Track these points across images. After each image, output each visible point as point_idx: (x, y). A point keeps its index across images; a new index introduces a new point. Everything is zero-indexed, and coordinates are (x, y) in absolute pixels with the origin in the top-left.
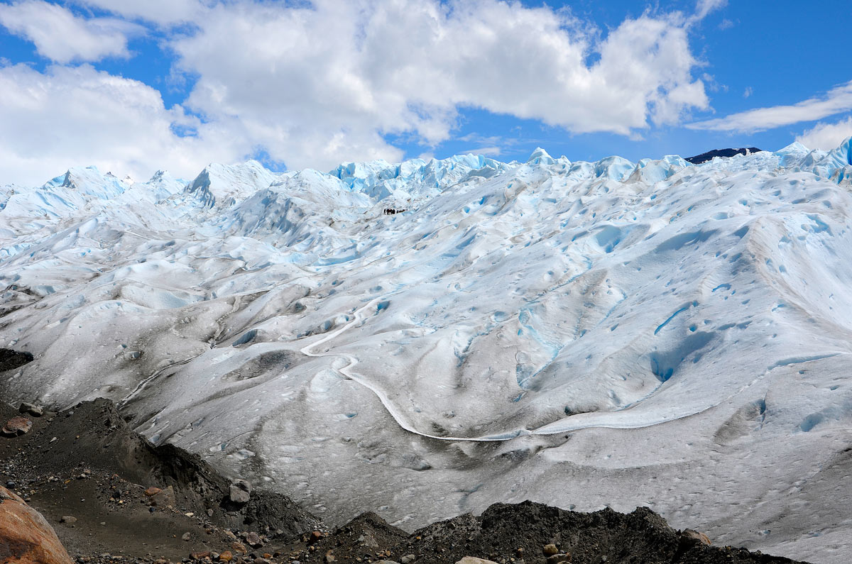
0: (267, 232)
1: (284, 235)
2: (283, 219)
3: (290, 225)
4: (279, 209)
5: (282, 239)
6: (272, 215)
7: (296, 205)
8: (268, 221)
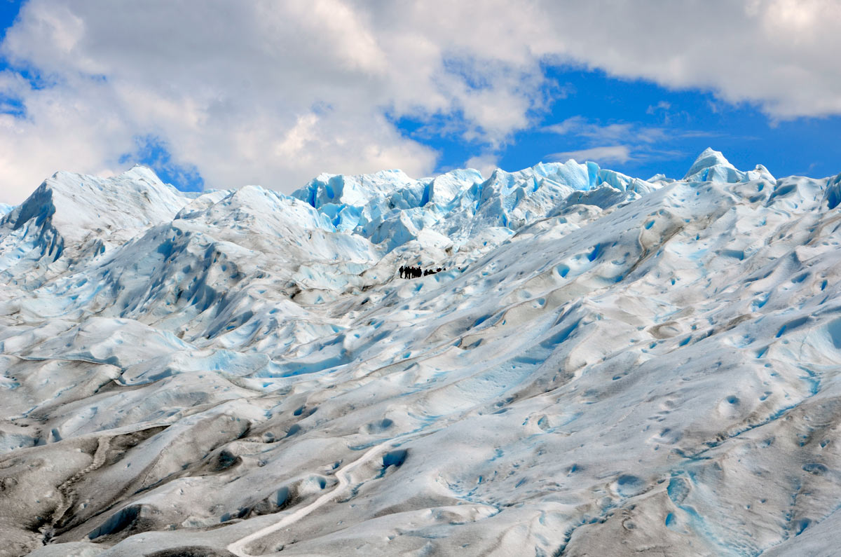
0: (168, 309)
1: (201, 316)
2: (199, 284)
3: (212, 296)
4: (193, 264)
5: (195, 324)
6: (178, 275)
7: (225, 257)
8: (169, 286)
